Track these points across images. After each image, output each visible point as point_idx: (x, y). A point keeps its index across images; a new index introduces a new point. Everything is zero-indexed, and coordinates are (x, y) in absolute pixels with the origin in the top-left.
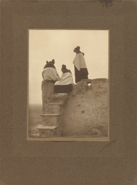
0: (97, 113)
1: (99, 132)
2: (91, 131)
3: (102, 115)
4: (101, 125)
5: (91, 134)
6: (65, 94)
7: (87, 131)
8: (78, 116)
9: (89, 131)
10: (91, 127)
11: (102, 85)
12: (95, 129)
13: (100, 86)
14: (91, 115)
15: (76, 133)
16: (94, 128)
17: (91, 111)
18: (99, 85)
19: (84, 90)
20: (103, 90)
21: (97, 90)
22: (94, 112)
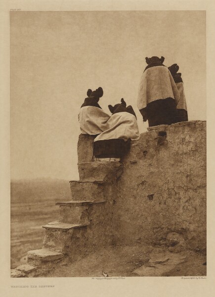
0: (176, 200)
1: (182, 241)
2: (165, 239)
3: (187, 204)
4: (184, 227)
5: (166, 244)
6: (112, 160)
7: (159, 237)
8: (142, 205)
9: (162, 238)
10: (166, 230)
11: (187, 138)
12: (174, 234)
13: (184, 139)
14: (165, 203)
15: (139, 241)
16: (172, 231)
17: (165, 196)
18: (182, 136)
19: (151, 150)
20: (189, 148)
21: (179, 148)
22: (171, 198)
